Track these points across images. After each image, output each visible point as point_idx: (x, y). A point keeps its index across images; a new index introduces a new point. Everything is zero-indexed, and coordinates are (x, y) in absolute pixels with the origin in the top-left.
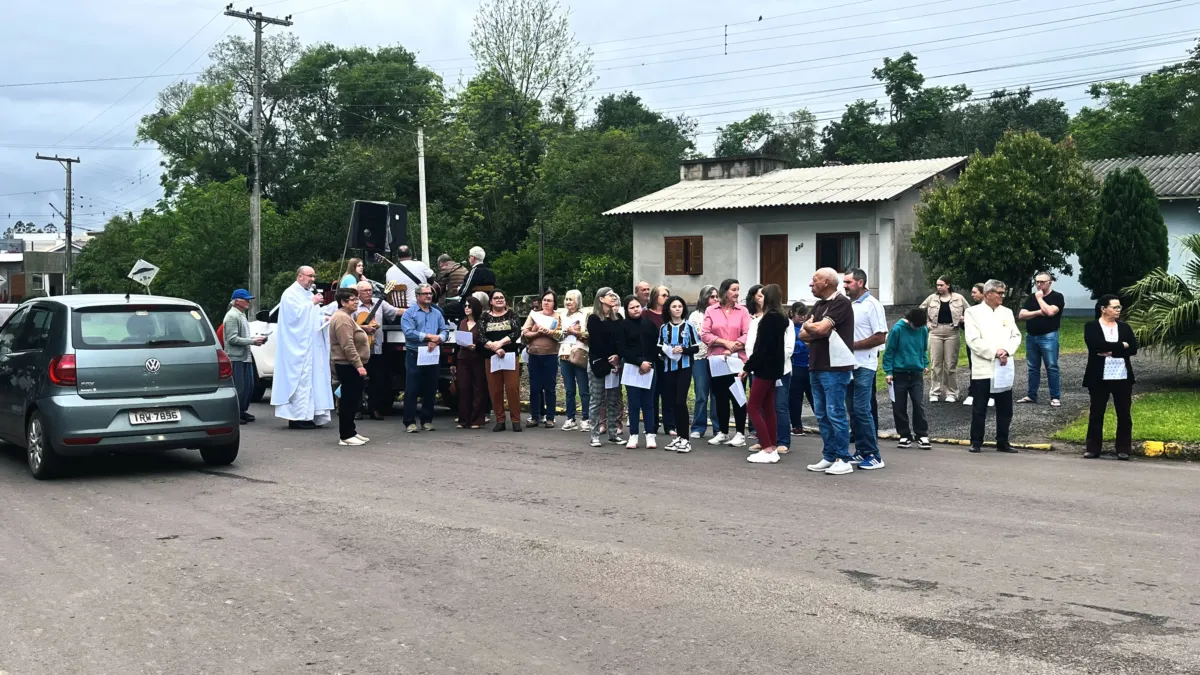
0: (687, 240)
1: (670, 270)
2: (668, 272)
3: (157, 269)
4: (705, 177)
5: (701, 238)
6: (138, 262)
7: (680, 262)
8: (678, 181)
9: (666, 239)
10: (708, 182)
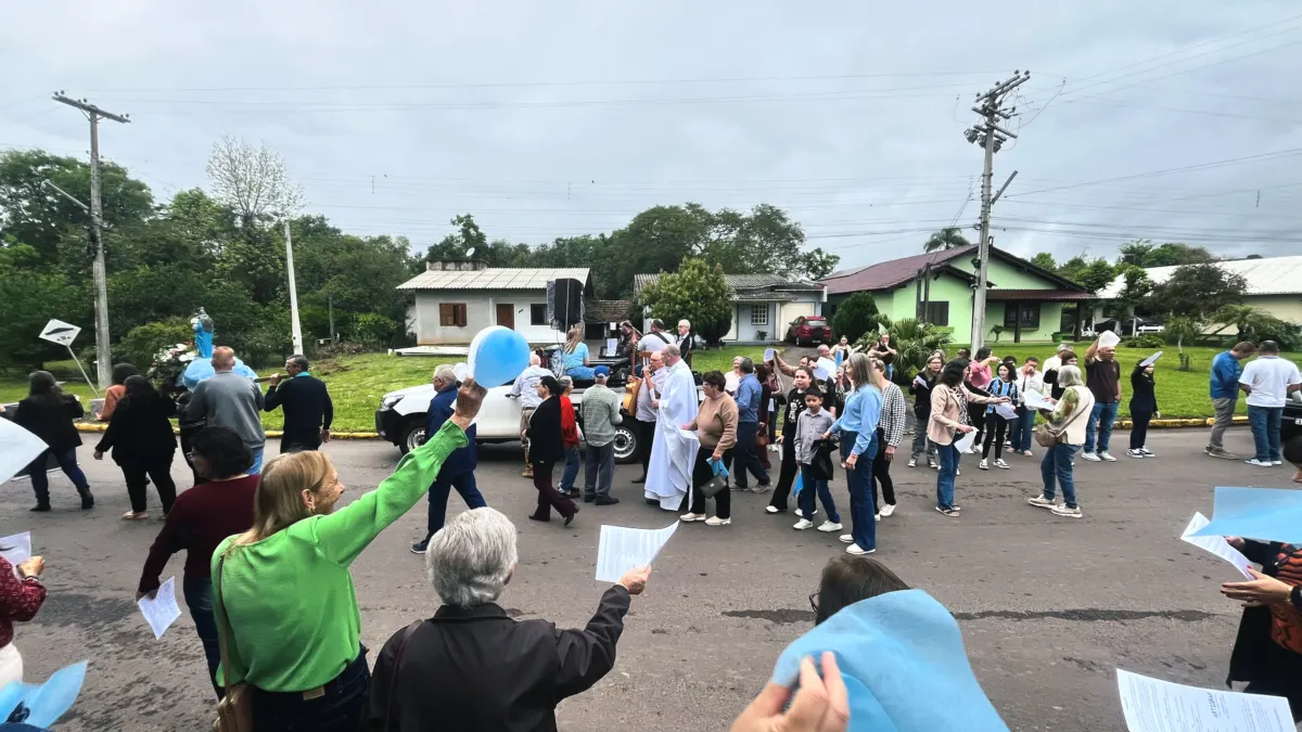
0: (455, 307)
1: (444, 323)
2: (442, 325)
3: (78, 329)
4: (444, 269)
5: (464, 306)
6: (51, 322)
7: (451, 319)
8: (425, 270)
9: (440, 305)
10: (445, 272)
